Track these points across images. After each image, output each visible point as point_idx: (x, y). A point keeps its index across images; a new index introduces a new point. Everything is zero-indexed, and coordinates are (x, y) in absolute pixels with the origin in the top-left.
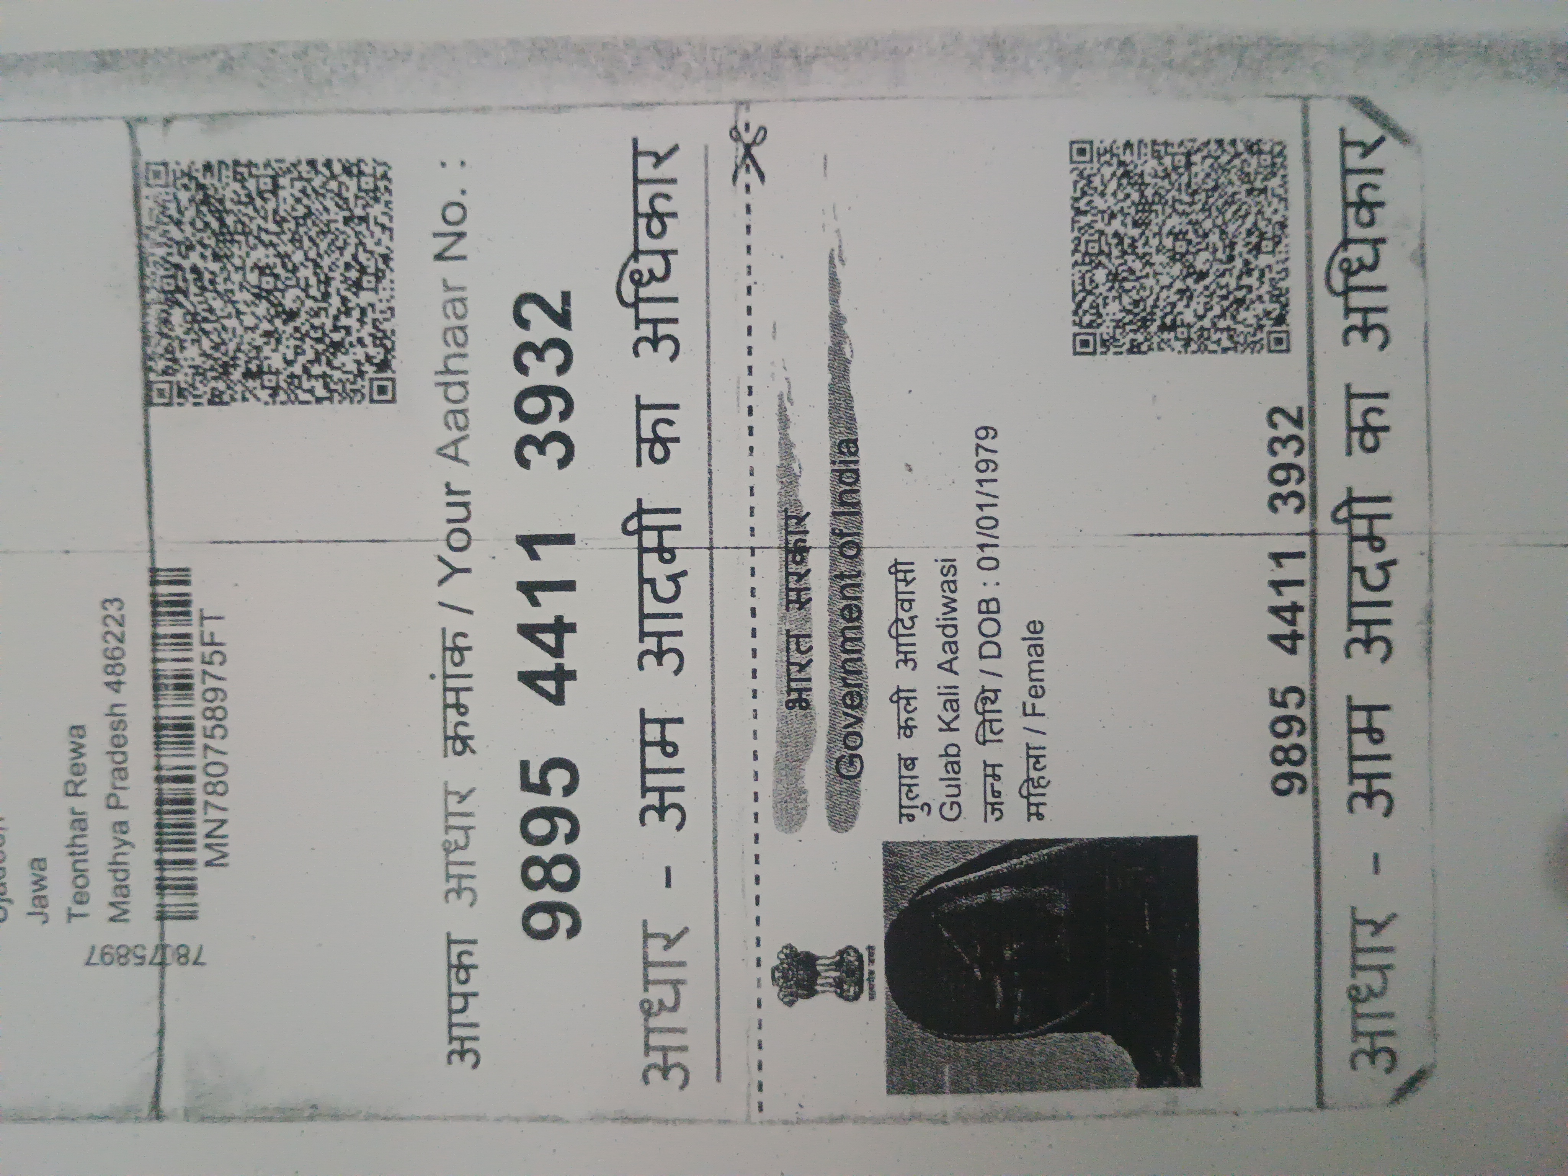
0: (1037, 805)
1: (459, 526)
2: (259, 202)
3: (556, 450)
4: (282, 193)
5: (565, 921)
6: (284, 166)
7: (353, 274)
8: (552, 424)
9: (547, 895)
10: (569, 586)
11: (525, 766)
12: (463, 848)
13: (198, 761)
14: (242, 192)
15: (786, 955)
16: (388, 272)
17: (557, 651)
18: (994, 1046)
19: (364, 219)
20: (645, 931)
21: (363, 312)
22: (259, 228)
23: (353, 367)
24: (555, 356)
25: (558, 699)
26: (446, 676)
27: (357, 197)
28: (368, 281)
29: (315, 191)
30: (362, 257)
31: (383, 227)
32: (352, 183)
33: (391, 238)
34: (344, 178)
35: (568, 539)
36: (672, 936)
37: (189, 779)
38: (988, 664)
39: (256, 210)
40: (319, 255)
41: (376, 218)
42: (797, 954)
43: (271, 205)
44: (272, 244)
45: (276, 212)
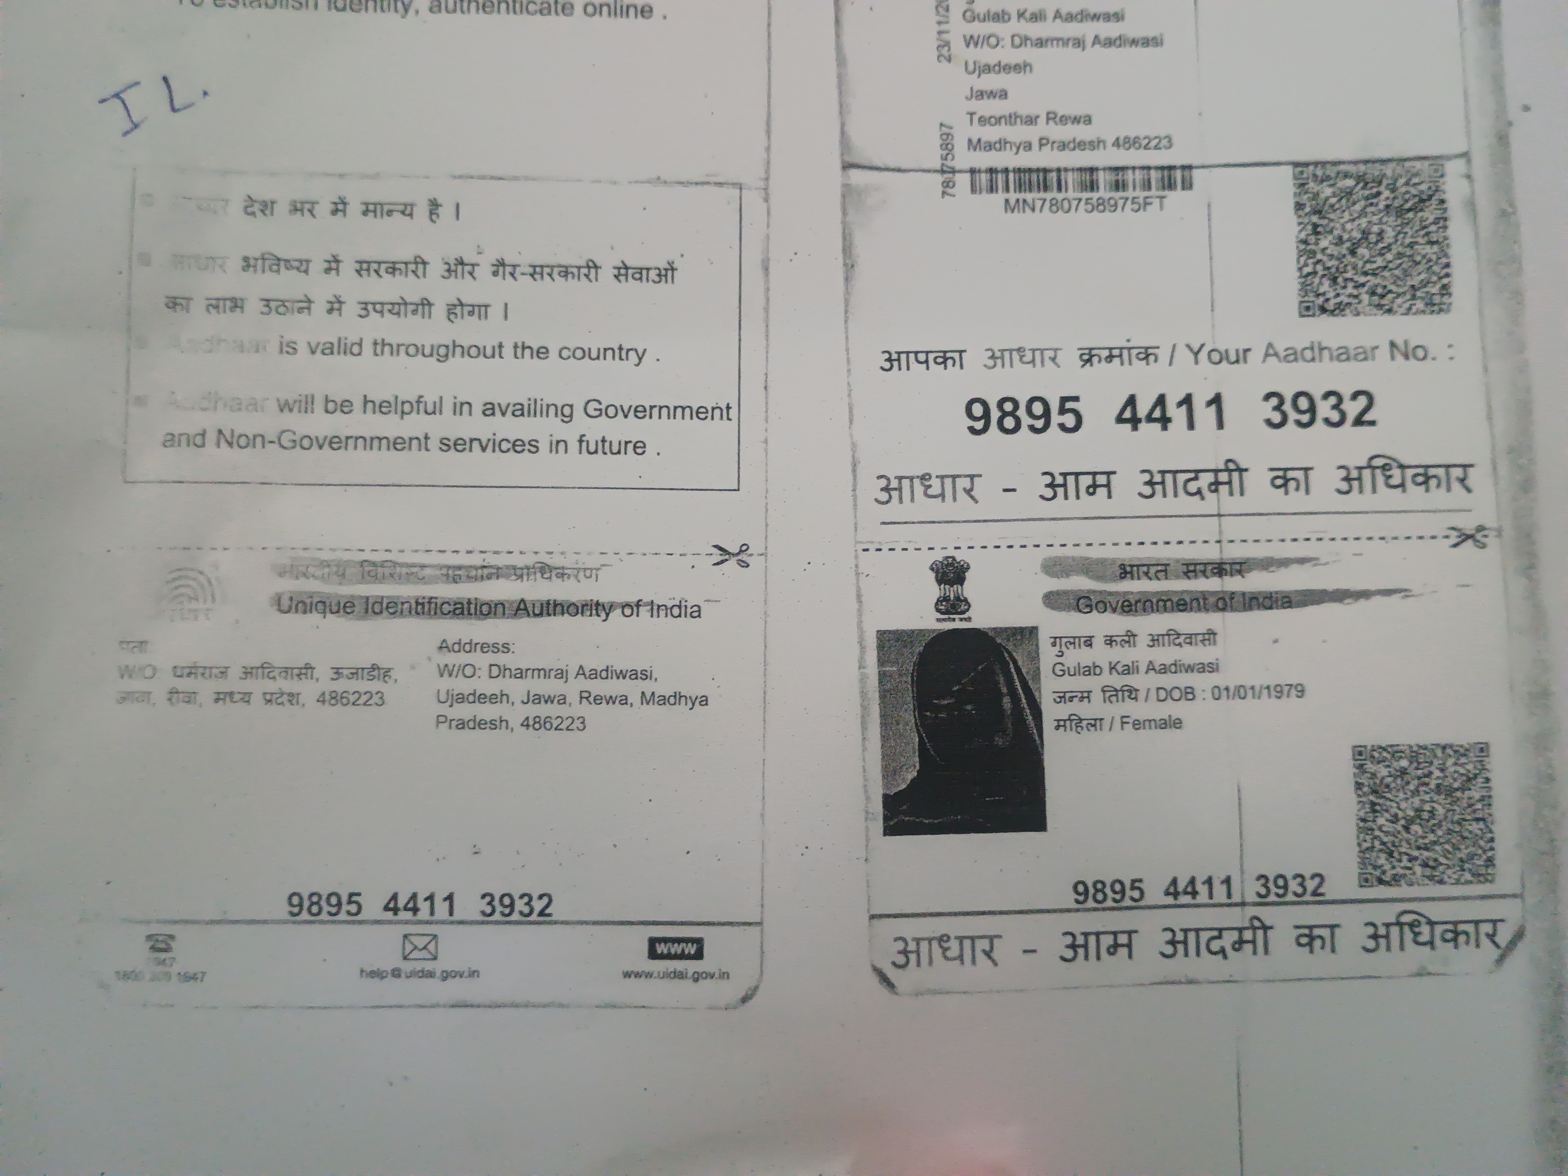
0: (1064, 726)
1: (1224, 357)
2: (1423, 232)
3: (1277, 418)
4: (1428, 247)
5: (979, 425)
6: (1445, 248)
7: (1379, 291)
8: (1293, 415)
9: (995, 414)
10: (1191, 426)
11: (1076, 399)
12: (1021, 360)
13: (1071, 194)
14: (1428, 222)
15: (962, 566)
16: (1381, 312)
17: (1150, 419)
18: (909, 699)
19: (1414, 297)
20: (974, 476)
21: (1356, 297)
22: (1406, 233)
23: (1321, 290)
24: (1335, 416)
25: (1120, 420)
26: (1130, 349)
27: (1427, 293)
28: (1376, 299)
29: (1431, 266)
30: (1390, 296)
31: (1410, 309)
32: (1435, 290)
33: (1403, 314)
34: (1438, 286)
35: (1220, 425)
36: (972, 493)
37: (1059, 189)
38: (1153, 694)
39: (1417, 231)
40: (1391, 269)
41: (1415, 304)
42: (964, 572)
43: (1421, 240)
44: (1397, 241)
45: (1416, 243)
